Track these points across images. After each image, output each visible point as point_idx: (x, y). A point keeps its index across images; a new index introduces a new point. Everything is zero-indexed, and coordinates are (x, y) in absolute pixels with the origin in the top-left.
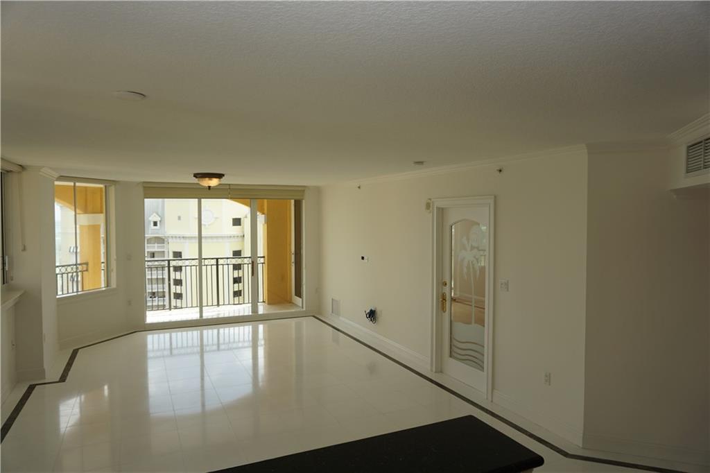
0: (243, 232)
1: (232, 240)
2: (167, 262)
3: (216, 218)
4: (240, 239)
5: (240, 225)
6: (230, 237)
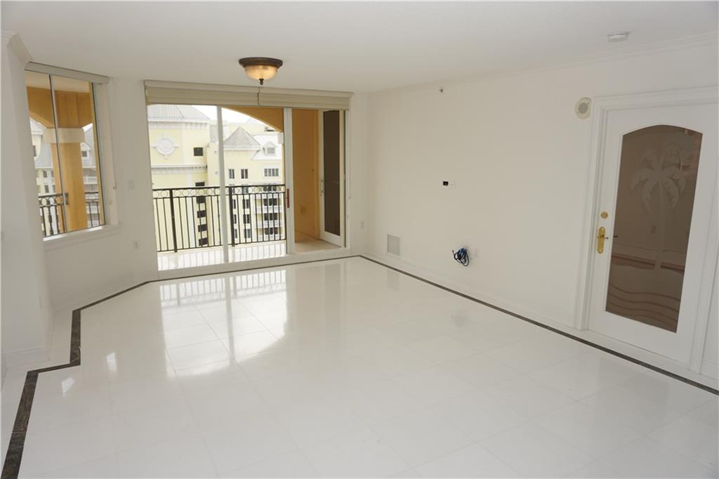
0: (206, 162)
1: (194, 171)
2: (168, 191)
3: (176, 147)
4: (203, 171)
5: (202, 155)
6: (192, 168)
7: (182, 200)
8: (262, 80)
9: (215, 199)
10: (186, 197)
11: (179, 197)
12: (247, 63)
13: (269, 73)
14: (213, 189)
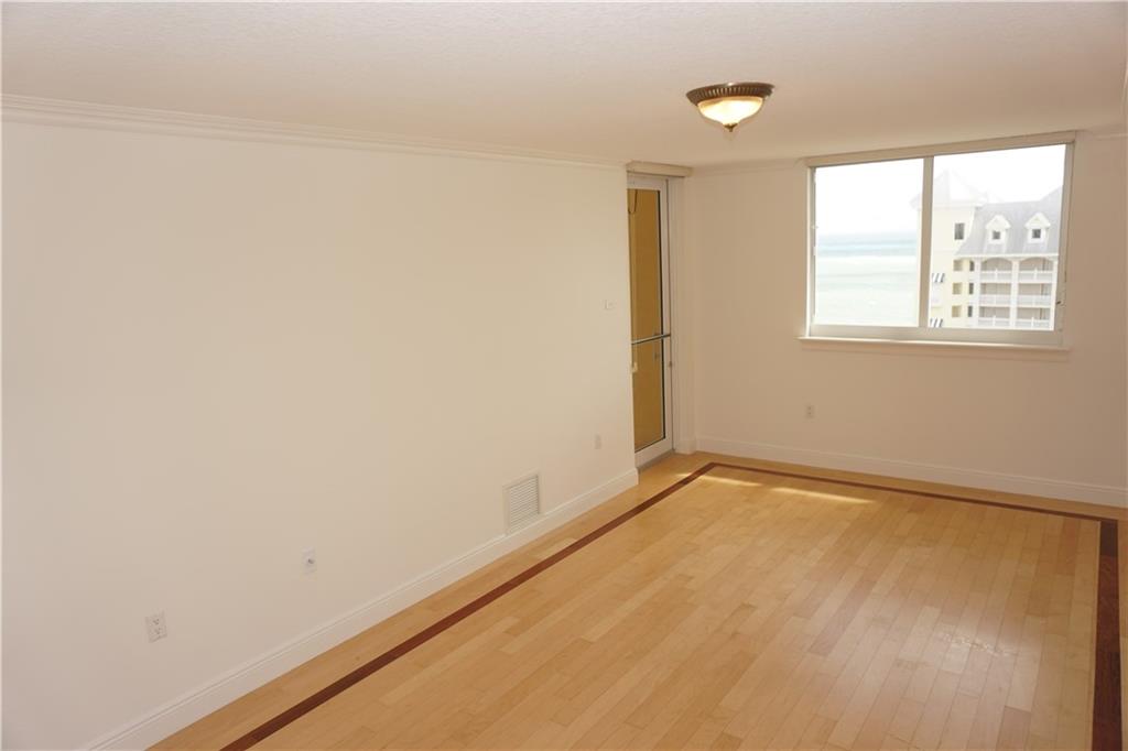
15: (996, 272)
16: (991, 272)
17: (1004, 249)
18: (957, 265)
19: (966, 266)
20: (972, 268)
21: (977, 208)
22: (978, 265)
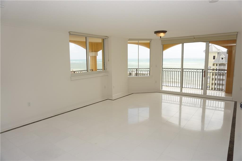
7: (186, 72)
8: (161, 37)
9: (197, 73)
10: (187, 72)
11: (185, 71)
12: (157, 32)
13: (162, 35)
14: (197, 70)
15: (222, 66)
16: (221, 66)
17: (224, 62)
18: (214, 65)
19: (215, 65)
20: (217, 65)
21: (218, 53)
22: (218, 65)
